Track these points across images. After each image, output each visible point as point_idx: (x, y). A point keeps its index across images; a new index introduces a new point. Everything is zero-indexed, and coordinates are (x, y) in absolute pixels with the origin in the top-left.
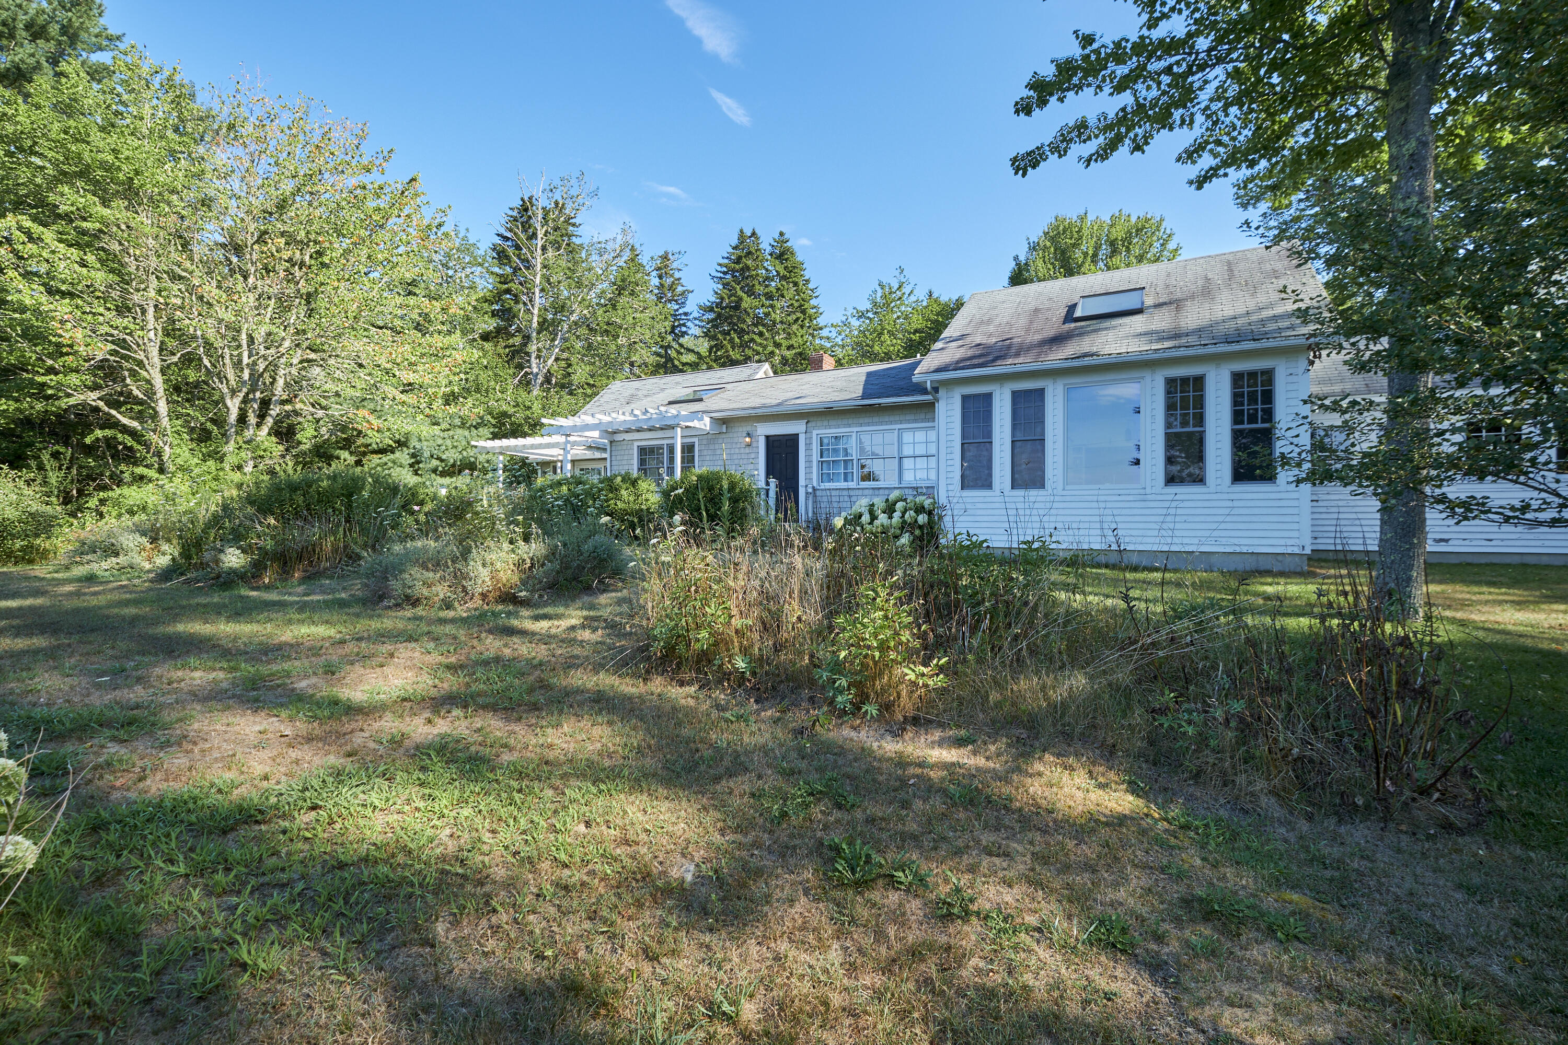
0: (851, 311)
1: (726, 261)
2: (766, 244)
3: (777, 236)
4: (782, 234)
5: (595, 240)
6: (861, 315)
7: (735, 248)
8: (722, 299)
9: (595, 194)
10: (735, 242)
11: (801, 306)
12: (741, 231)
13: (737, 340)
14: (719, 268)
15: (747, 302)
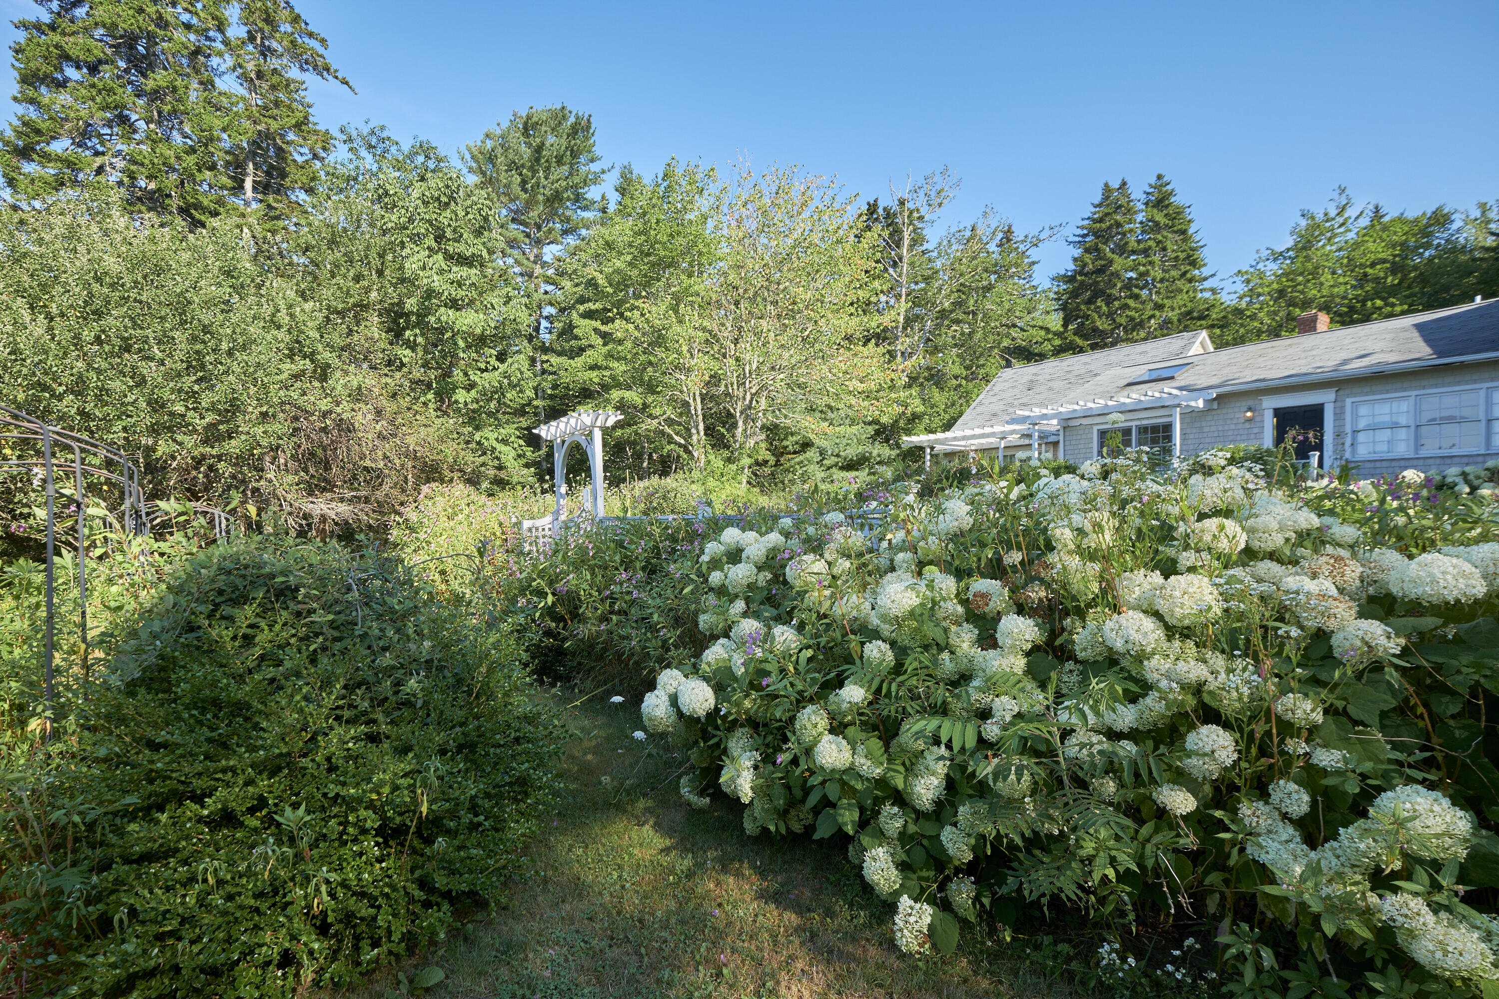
0: (1265, 253)
1: (1086, 222)
2: (1138, 193)
3: (1153, 180)
4: (1159, 177)
5: (953, 230)
6: (1276, 256)
7: (1099, 205)
8: (1085, 265)
9: (957, 184)
10: (1097, 199)
11: (1189, 256)
12: (1106, 185)
13: (1105, 308)
14: (1079, 232)
15: (1119, 263)
